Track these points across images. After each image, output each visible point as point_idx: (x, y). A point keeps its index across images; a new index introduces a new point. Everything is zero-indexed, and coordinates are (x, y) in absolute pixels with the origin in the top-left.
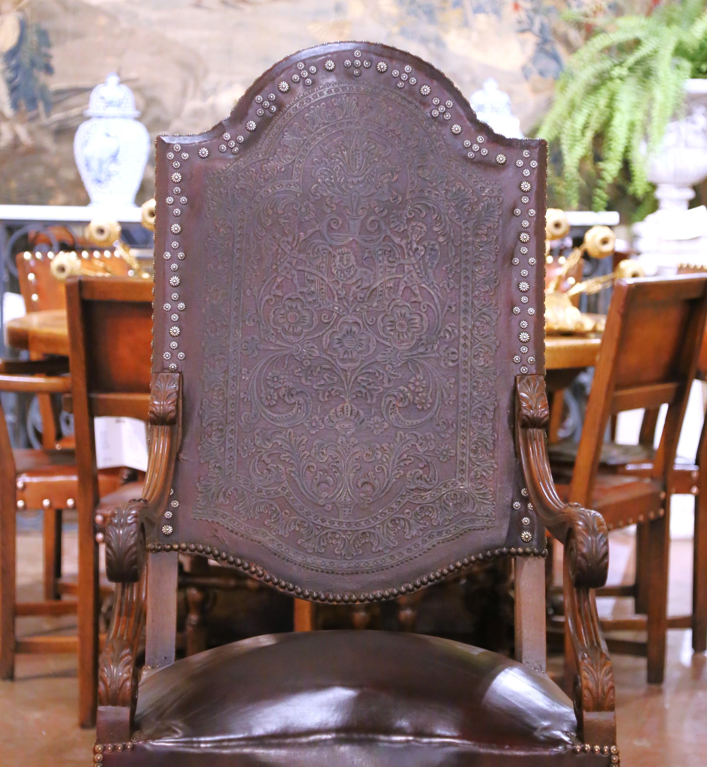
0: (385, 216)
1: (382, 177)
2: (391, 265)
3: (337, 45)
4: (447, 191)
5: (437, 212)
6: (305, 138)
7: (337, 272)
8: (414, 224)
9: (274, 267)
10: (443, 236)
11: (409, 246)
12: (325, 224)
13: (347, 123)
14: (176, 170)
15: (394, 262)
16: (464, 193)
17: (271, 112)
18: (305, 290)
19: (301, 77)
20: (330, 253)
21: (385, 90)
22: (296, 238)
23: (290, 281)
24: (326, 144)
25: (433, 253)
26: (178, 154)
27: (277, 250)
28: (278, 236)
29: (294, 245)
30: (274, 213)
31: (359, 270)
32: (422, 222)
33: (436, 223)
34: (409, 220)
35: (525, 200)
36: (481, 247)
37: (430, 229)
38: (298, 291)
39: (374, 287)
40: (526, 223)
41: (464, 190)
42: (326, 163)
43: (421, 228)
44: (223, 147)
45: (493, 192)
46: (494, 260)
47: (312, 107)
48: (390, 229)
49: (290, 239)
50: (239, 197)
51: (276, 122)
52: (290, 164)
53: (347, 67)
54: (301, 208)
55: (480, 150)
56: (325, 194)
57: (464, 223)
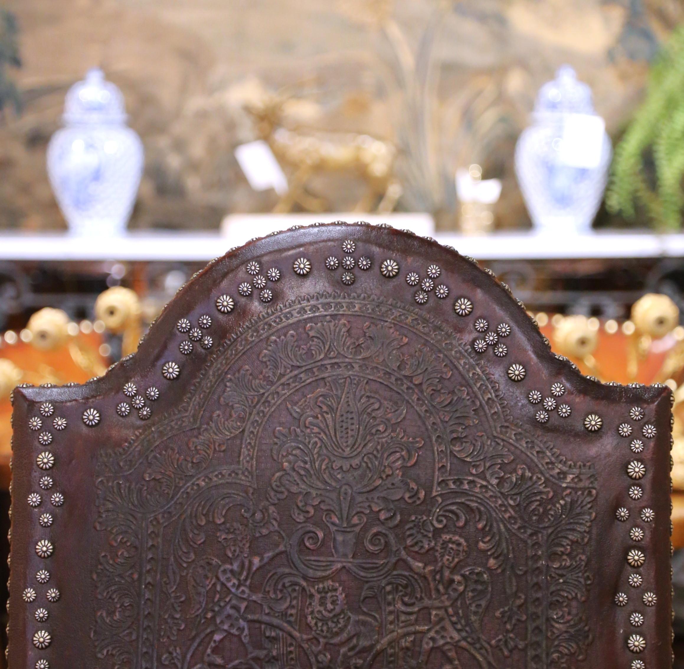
0: (397, 526)
1: (392, 458)
2: (409, 610)
3: (316, 230)
4: (501, 481)
5: (485, 517)
6: (262, 391)
7: (316, 624)
8: (446, 537)
9: (209, 615)
10: (496, 558)
11: (438, 577)
12: (295, 540)
13: (333, 365)
14: (46, 447)
15: (413, 604)
16: (530, 483)
17: (204, 347)
18: (262, 654)
19: (253, 286)
20: (304, 589)
21: (395, 307)
22: (247, 563)
23: (235, 640)
24: (296, 404)
25: (480, 587)
26: (47, 420)
27: (214, 585)
28: (215, 561)
29: (243, 577)
30: (208, 522)
31: (354, 618)
32: (460, 536)
33: (484, 537)
34: (437, 533)
35: (635, 492)
36: (562, 576)
37: (472, 545)
38: (250, 656)
39: (378, 647)
40: (637, 533)
41: (531, 478)
42: (297, 435)
43: (459, 544)
44: (124, 407)
45: (581, 480)
46: (583, 599)
47: (273, 338)
48: (405, 548)
49: (235, 566)
50: (150, 494)
51: (212, 363)
52: (235, 437)
53: (331, 269)
54: (254, 514)
55: (557, 408)
56: (294, 489)
57: (531, 535)
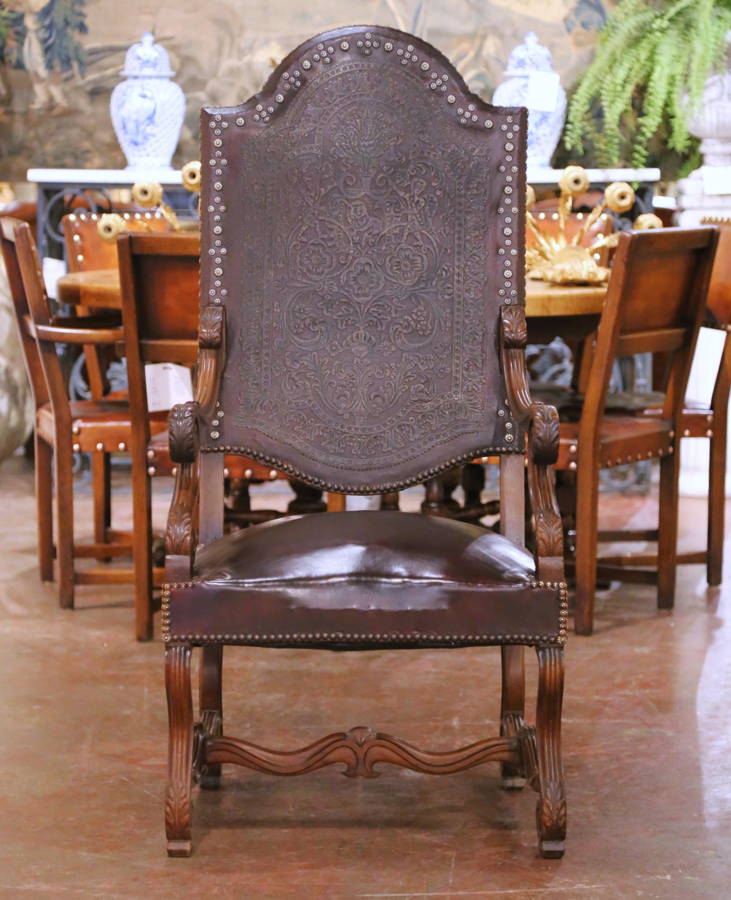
0: (392, 174)
1: (389, 141)
2: (397, 215)
3: (351, 28)
4: (443, 152)
5: (435, 170)
6: (325, 108)
7: (352, 222)
8: (416, 180)
9: (300, 217)
10: (440, 190)
11: (412, 199)
12: (342, 180)
13: (360, 95)
14: (218, 136)
15: (399, 212)
16: (457, 153)
17: (296, 87)
18: (326, 237)
19: (320, 56)
20: (346, 205)
21: (391, 66)
22: (318, 192)
23: (313, 229)
24: (342, 114)
25: (432, 204)
26: (218, 123)
27: (302, 203)
28: (303, 191)
29: (317, 199)
30: (299, 172)
31: (371, 219)
32: (423, 179)
33: (435, 179)
34: (412, 177)
35: (509, 158)
36: (472, 199)
37: (429, 184)
38: (320, 237)
39: (383, 233)
40: (509, 179)
41: (458, 151)
42: (342, 130)
43: (422, 183)
44: (257, 117)
45: (482, 152)
46: (482, 210)
47: (330, 82)
48: (396, 184)
49: (313, 194)
50: (270, 159)
51: (300, 95)
52: (312, 130)
53: (359, 48)
54: (321, 168)
55: (471, 117)
56: (341, 156)
57: (457, 179)
